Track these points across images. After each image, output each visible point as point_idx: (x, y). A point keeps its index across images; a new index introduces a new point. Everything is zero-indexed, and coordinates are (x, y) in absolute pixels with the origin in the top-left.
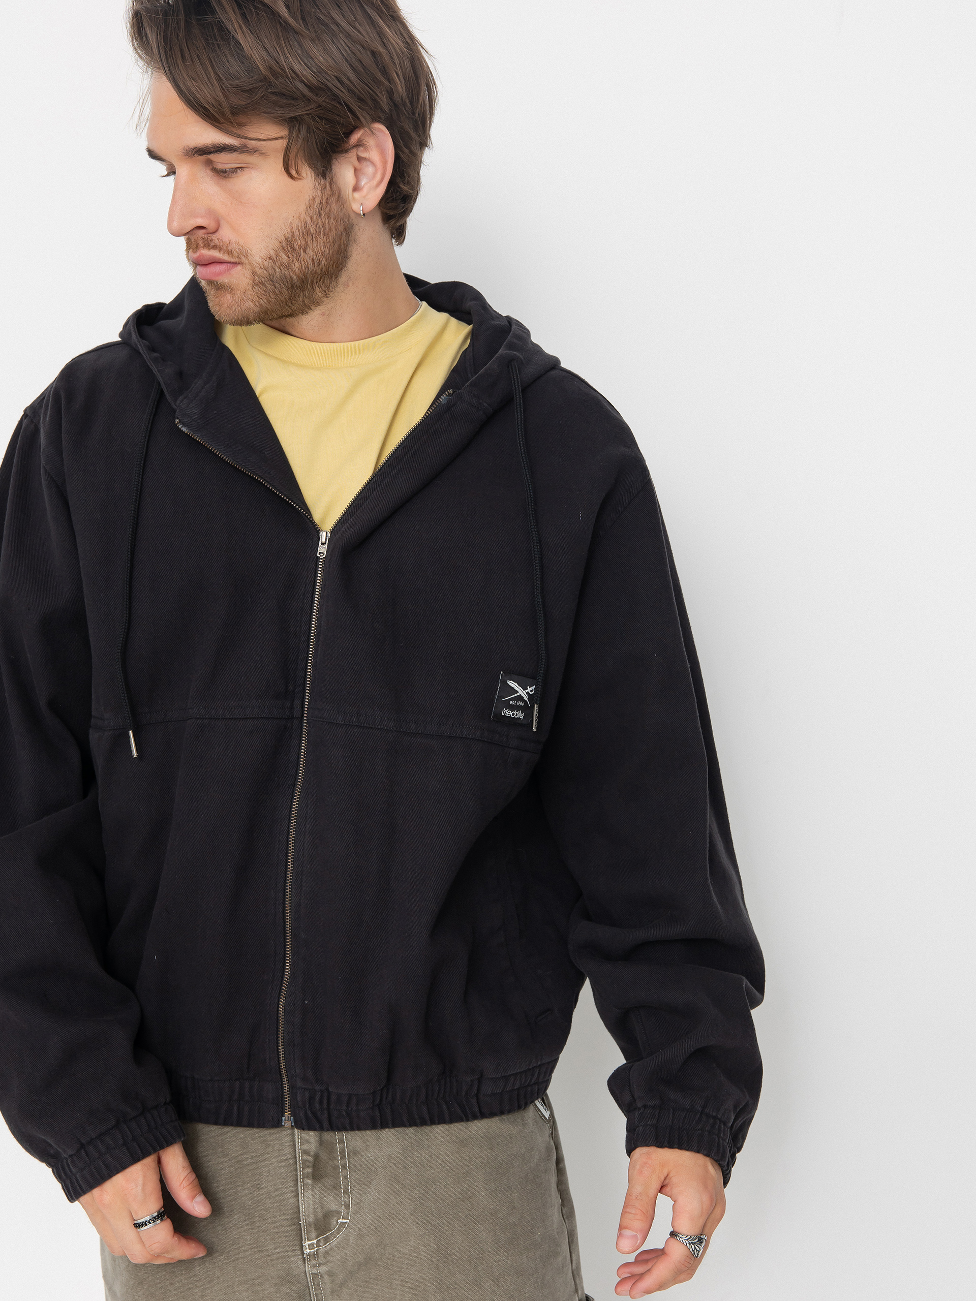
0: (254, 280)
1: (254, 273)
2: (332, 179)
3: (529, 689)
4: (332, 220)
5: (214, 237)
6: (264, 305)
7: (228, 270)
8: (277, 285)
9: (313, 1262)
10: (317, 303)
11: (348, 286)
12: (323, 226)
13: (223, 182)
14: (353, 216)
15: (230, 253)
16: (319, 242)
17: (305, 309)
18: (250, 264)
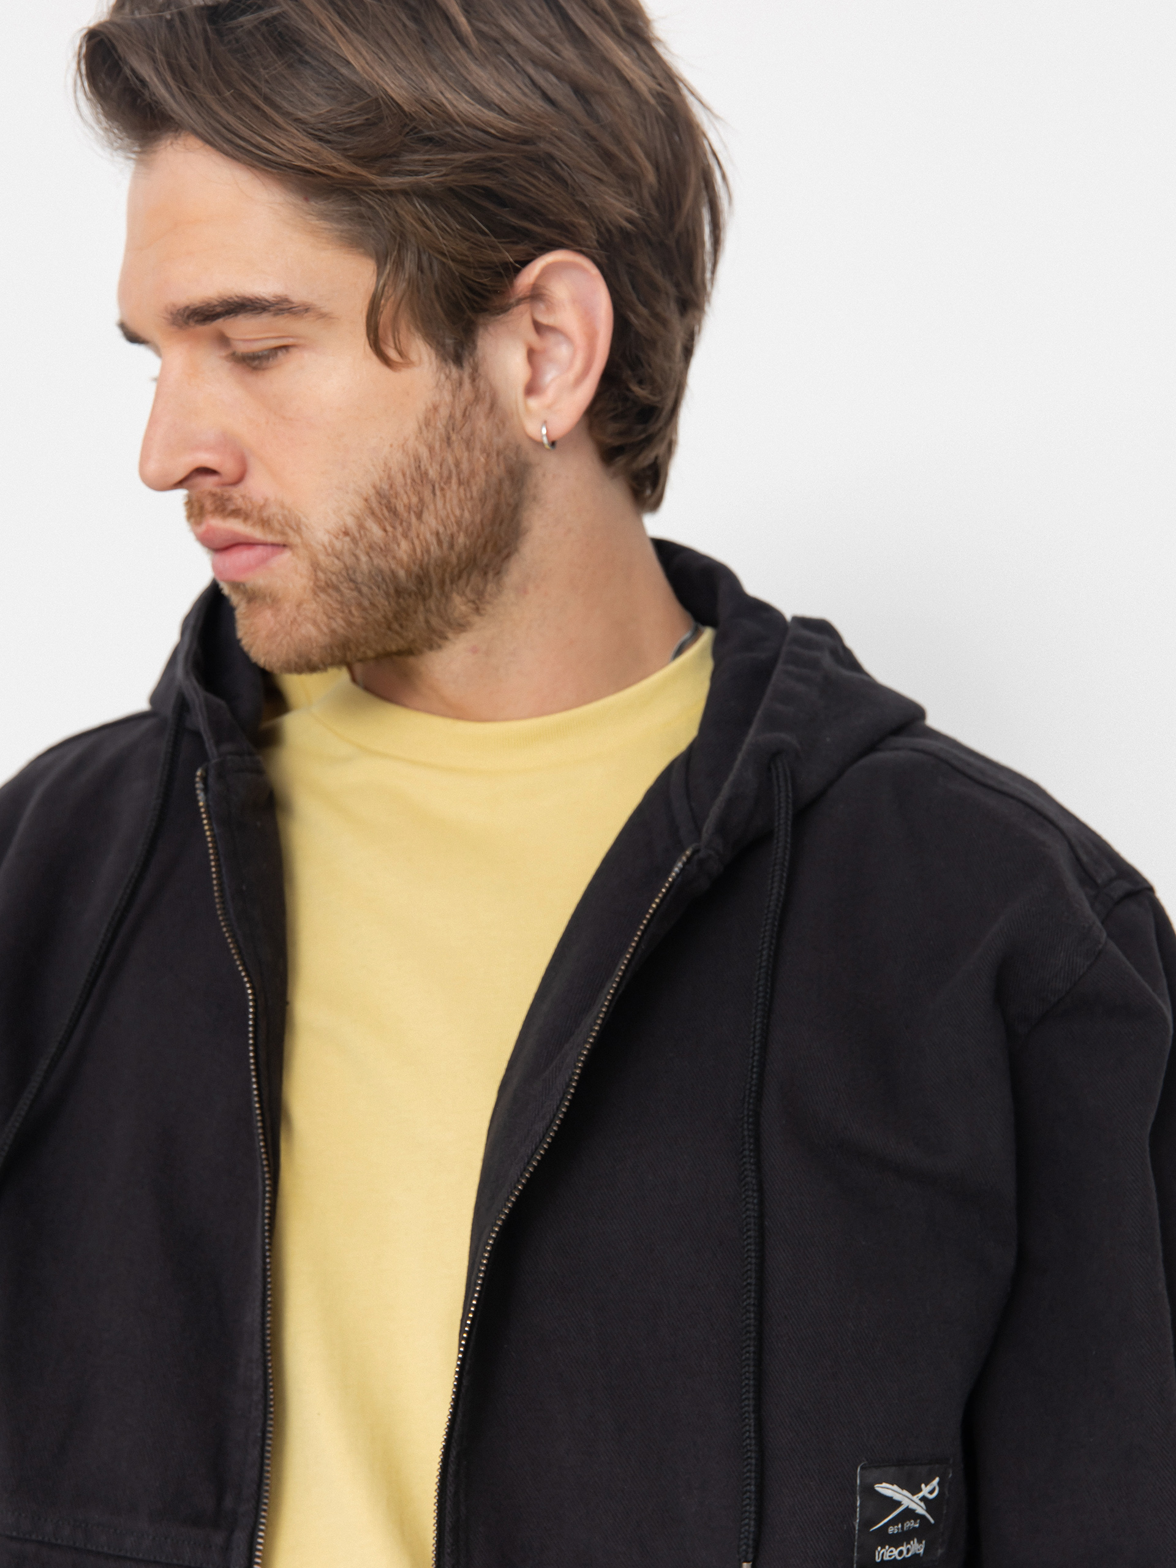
0: (317, 579)
1: (315, 566)
2: (475, 369)
3: (925, 1490)
4: (477, 453)
5: (236, 493)
6: (340, 631)
7: (263, 561)
8: (365, 589)
10: (462, 627)
11: (525, 592)
12: (457, 464)
13: (251, 379)
14: (527, 445)
15: (265, 523)
16: (448, 500)
17: (434, 639)
18: (307, 546)
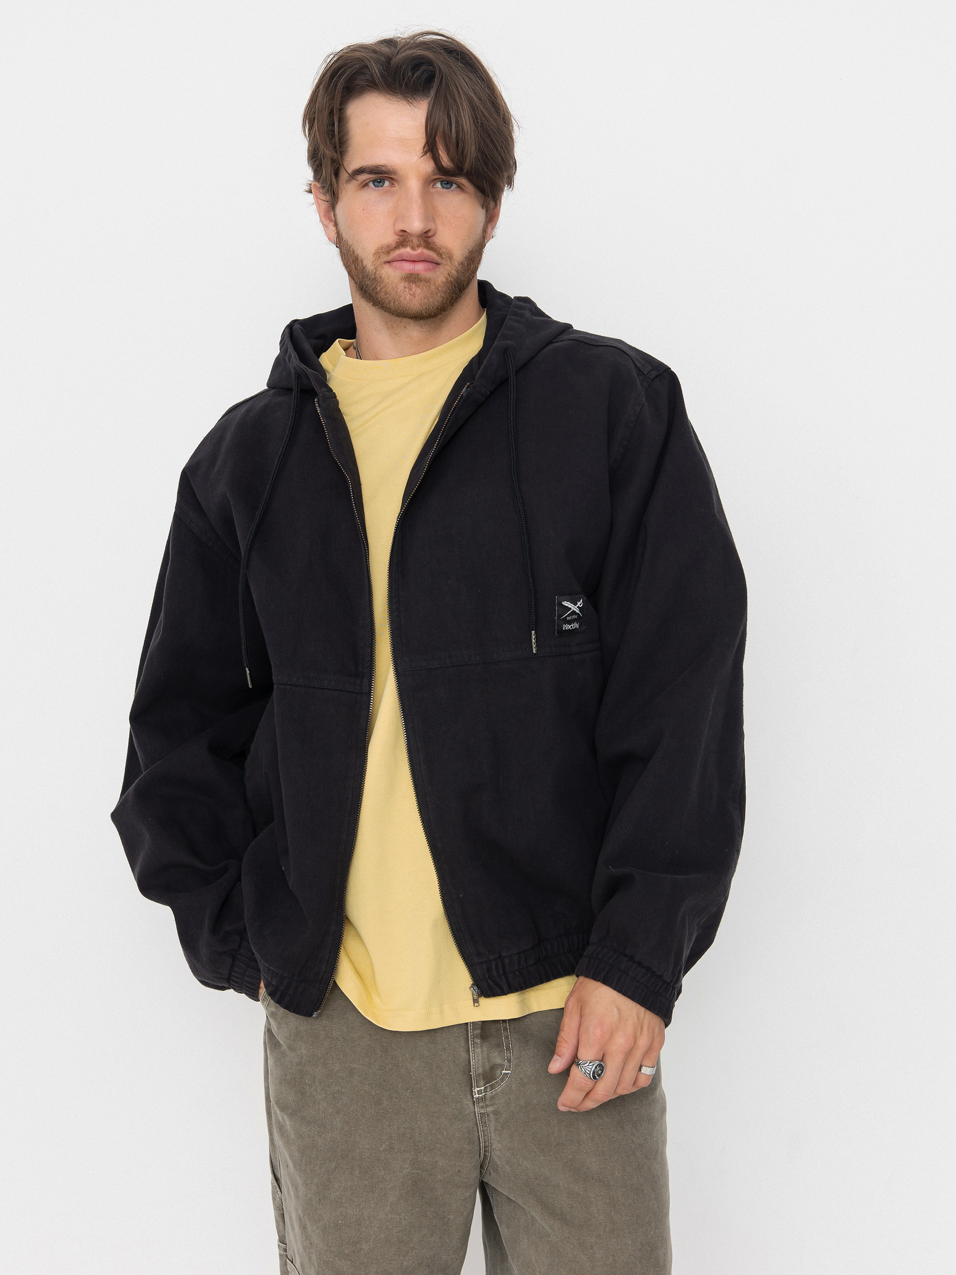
9: (481, 1104)
